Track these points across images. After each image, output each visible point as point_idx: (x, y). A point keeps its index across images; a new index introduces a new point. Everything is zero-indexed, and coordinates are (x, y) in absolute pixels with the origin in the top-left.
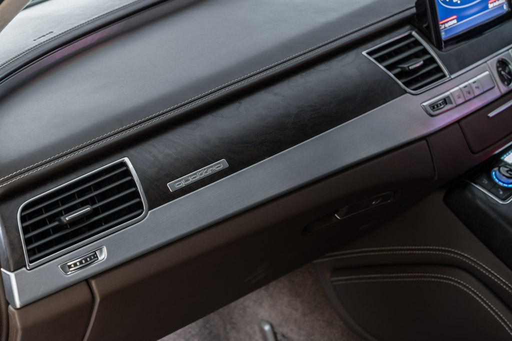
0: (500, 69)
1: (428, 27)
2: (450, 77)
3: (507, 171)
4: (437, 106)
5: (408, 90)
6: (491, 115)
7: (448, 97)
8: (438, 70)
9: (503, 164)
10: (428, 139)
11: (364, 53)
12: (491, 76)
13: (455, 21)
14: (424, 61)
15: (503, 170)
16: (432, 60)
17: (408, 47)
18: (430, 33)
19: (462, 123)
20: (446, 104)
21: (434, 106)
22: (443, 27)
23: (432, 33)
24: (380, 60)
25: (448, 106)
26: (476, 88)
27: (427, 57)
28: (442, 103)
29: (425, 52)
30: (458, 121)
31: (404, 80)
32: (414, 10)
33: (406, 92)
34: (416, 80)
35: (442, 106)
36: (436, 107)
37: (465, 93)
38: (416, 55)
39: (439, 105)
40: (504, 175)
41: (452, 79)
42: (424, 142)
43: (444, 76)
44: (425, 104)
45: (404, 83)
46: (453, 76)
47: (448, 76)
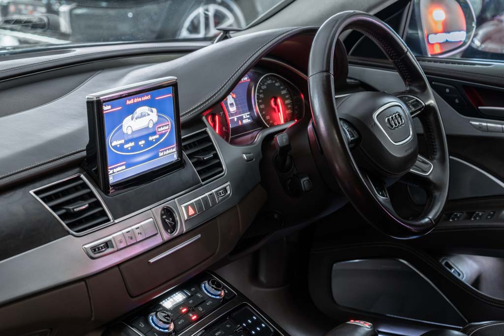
0: (164, 217)
1: (96, 171)
2: (114, 222)
3: (165, 317)
4: (99, 249)
5: (71, 231)
6: (152, 261)
7: (110, 241)
8: (103, 213)
9: (161, 309)
10: (87, 281)
11: (32, 192)
12: (155, 224)
13: (124, 167)
14: (89, 204)
15: (161, 315)
16: (97, 204)
17: (76, 189)
18: (98, 177)
19: (122, 267)
20: (108, 248)
21: (95, 249)
22: (111, 172)
23: (100, 177)
24: (46, 200)
25: (110, 250)
26: (139, 233)
27: (93, 200)
28: (104, 246)
29: (91, 195)
30: (118, 265)
31: (68, 222)
32: (84, 153)
33: (69, 233)
34: (80, 222)
35: (104, 250)
36: (97, 250)
37: (127, 238)
38: (82, 198)
39: (100, 248)
40: (161, 320)
41: (115, 224)
42: (83, 283)
43: (108, 220)
44: (86, 246)
45: (67, 225)
46: (116, 221)
47: (112, 221)
